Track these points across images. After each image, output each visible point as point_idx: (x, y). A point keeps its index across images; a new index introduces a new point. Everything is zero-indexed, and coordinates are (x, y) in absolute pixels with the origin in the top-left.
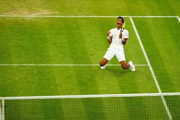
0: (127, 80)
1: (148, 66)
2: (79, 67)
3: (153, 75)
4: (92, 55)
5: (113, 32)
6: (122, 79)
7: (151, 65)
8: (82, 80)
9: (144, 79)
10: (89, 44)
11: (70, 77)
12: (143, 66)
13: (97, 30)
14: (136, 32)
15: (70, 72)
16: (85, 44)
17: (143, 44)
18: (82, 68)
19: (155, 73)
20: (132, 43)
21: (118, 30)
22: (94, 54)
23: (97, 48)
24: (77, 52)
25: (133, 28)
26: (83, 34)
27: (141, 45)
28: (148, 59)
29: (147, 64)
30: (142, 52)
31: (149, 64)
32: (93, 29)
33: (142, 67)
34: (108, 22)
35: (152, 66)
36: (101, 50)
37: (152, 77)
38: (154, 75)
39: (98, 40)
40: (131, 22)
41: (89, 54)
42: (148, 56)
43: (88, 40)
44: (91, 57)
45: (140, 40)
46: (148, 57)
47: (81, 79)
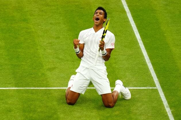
0: (116, 116)
1: (157, 89)
2: (27, 91)
3: (165, 107)
4: (50, 70)
5: (85, 36)
6: (108, 115)
7: (162, 87)
8: (32, 117)
9: (149, 115)
10: (45, 49)
11: (10, 111)
12: (147, 89)
13: (59, 23)
14: (132, 26)
15: (9, 102)
16: (37, 49)
17: (146, 48)
18: (32, 93)
19: (169, 103)
20: (125, 47)
21: (96, 32)
22: (54, 68)
23: (61, 57)
24: (23, 63)
25: (128, 18)
26: (33, 30)
27: (142, 49)
28: (156, 77)
29: (155, 86)
30: (145, 64)
31: (158, 87)
32: (52, 22)
33: (145, 92)
34: (81, 8)
35: (164, 90)
36: (67, 60)
37: (165, 110)
38: (167, 107)
39: (62, 42)
40: (124, 8)
41: (45, 68)
42: (155, 70)
43: (44, 42)
44: (48, 74)
45: (141, 41)
46: (156, 73)
47: (31, 115)
